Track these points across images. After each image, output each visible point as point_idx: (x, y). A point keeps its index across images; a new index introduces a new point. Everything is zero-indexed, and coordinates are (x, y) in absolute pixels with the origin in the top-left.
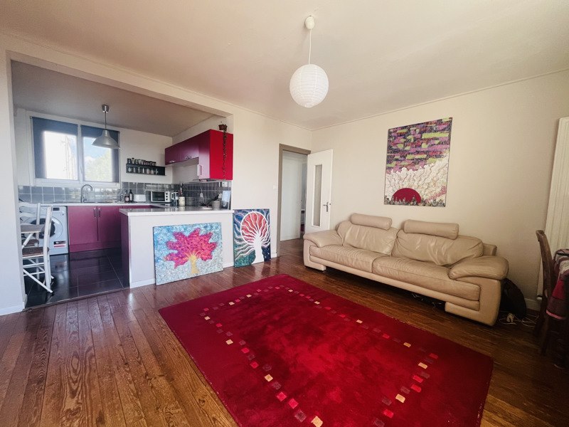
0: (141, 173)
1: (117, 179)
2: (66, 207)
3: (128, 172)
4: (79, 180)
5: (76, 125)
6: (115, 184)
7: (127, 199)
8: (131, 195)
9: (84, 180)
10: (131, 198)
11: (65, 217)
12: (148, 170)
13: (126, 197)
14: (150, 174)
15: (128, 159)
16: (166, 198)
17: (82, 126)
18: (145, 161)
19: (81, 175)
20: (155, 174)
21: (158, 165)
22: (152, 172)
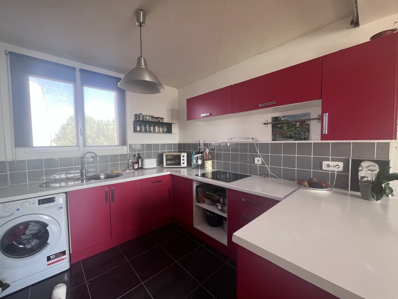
0: (150, 132)
1: (123, 142)
2: (66, 193)
3: (135, 131)
4: (78, 145)
5: (74, 69)
6: (121, 147)
7: (136, 166)
8: (140, 161)
9: (84, 146)
10: (140, 164)
11: (64, 211)
12: (157, 128)
13: (133, 163)
14: (159, 132)
15: (136, 115)
16: (182, 162)
17: (82, 70)
18: (152, 117)
19: (81, 138)
20: (163, 132)
21: (165, 121)
22: (161, 130)
